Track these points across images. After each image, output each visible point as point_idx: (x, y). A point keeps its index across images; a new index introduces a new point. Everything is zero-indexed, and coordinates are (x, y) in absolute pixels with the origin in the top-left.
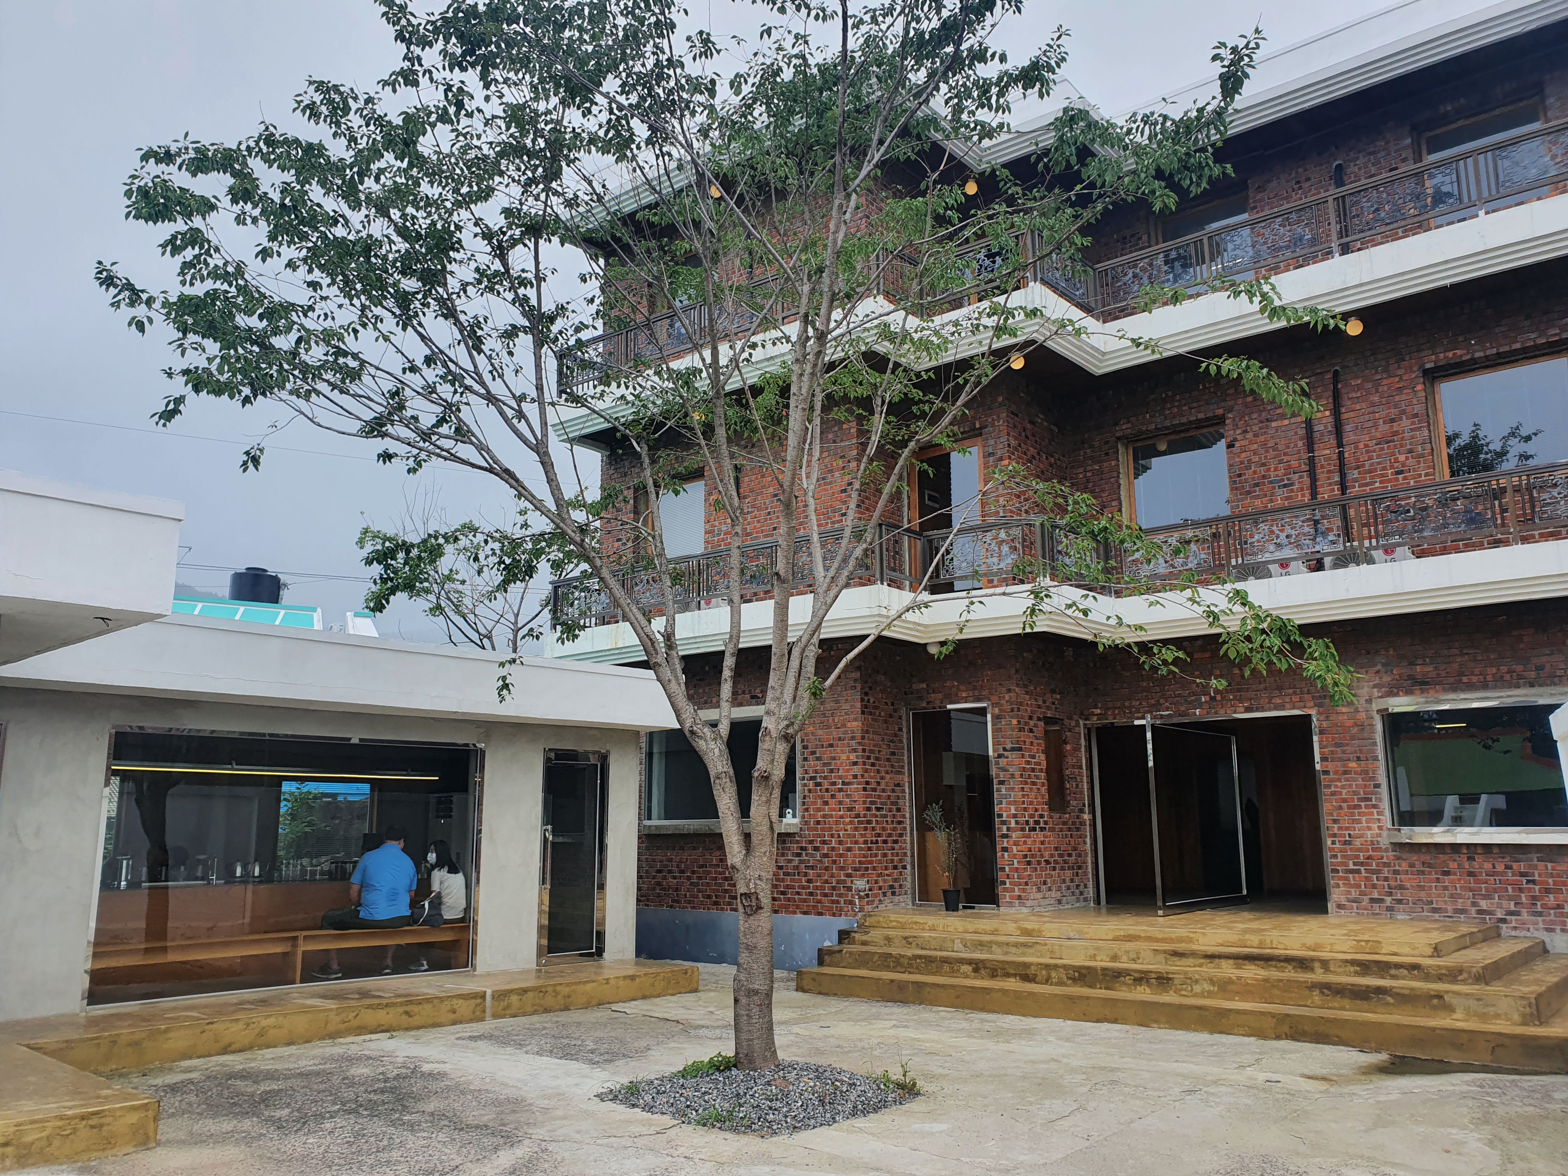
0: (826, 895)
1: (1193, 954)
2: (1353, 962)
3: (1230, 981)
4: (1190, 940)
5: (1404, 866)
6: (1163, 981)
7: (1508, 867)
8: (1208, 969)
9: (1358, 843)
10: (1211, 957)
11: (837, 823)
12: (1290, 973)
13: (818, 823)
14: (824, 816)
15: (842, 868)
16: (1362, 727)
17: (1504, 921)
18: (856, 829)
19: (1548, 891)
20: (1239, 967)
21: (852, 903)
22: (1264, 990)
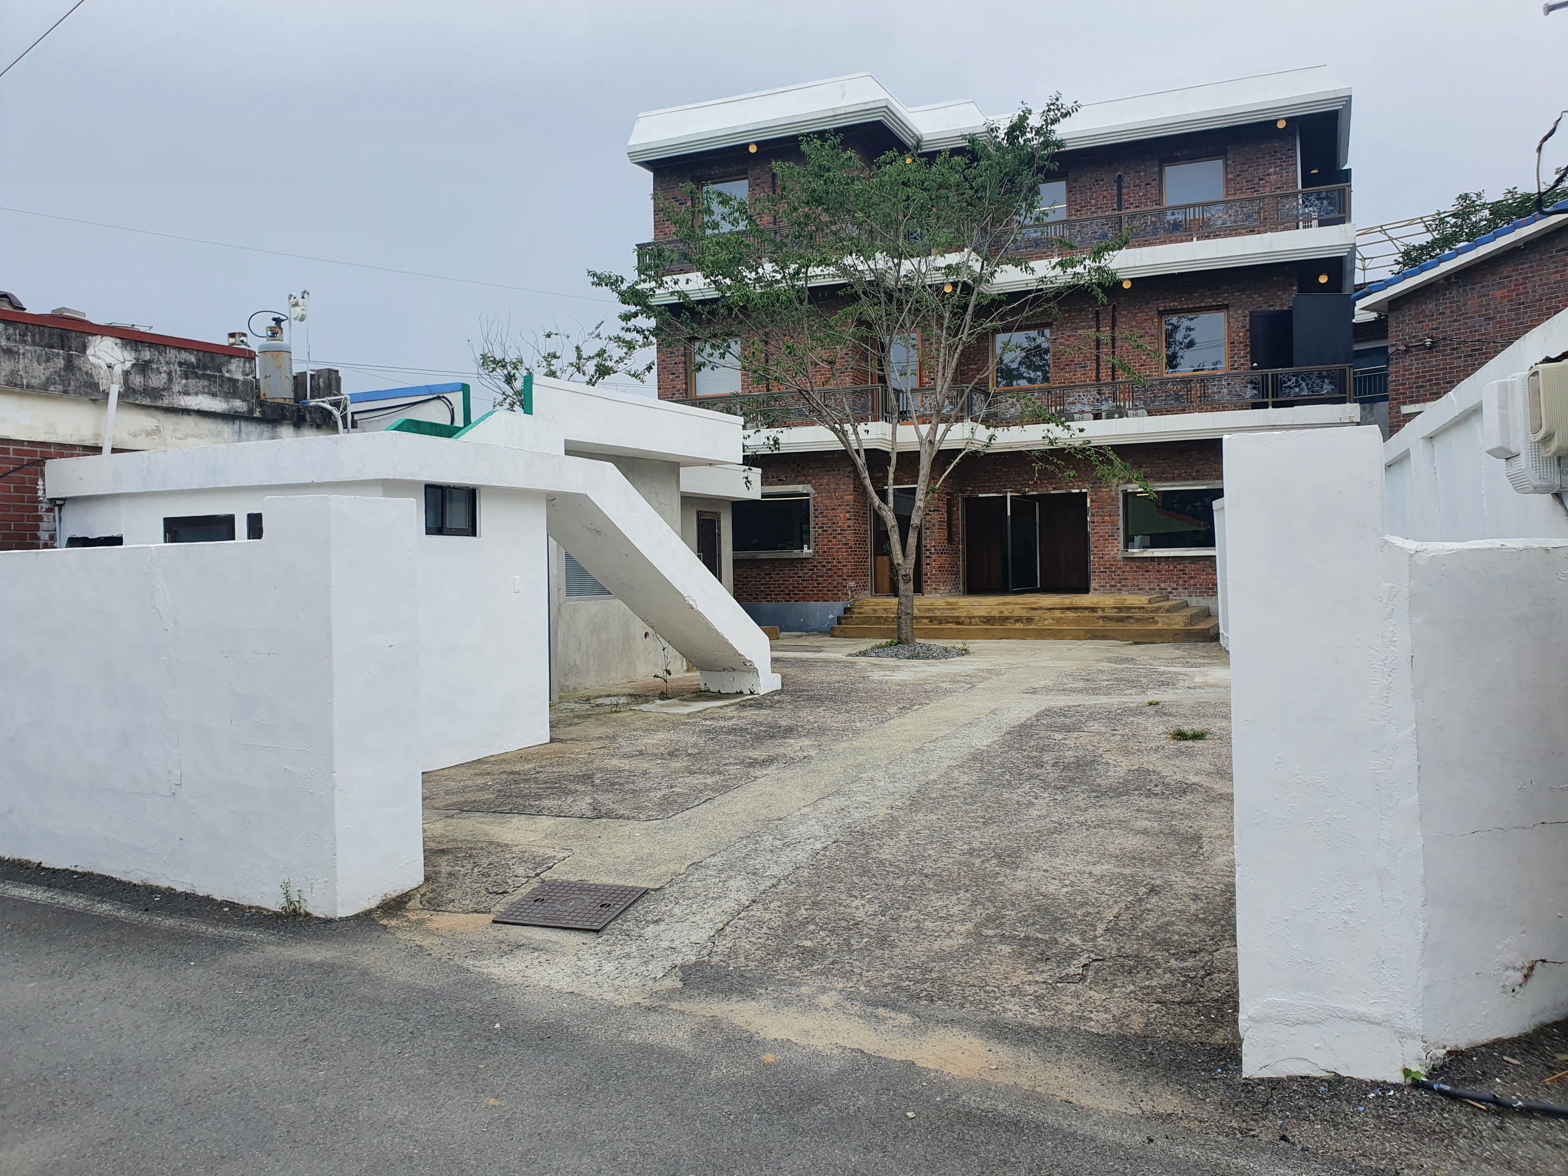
0: (830, 591)
1: (1041, 608)
2: (1115, 608)
3: (1062, 618)
4: (1036, 603)
5: (1128, 568)
6: (1030, 620)
7: (1175, 567)
8: (1048, 614)
9: (1106, 557)
10: (1050, 609)
11: (837, 552)
12: (1086, 613)
13: (825, 552)
14: (829, 548)
15: (840, 576)
16: (1113, 499)
17: (1171, 593)
18: (849, 555)
19: (1192, 578)
20: (1063, 613)
21: (847, 594)
22: (1077, 621)
